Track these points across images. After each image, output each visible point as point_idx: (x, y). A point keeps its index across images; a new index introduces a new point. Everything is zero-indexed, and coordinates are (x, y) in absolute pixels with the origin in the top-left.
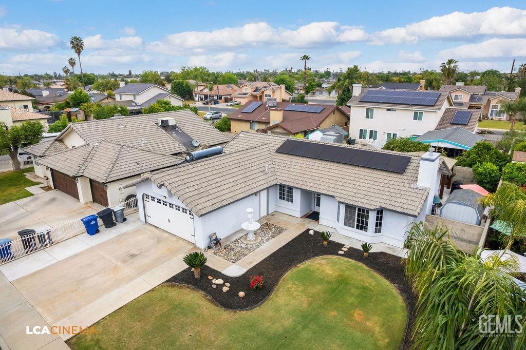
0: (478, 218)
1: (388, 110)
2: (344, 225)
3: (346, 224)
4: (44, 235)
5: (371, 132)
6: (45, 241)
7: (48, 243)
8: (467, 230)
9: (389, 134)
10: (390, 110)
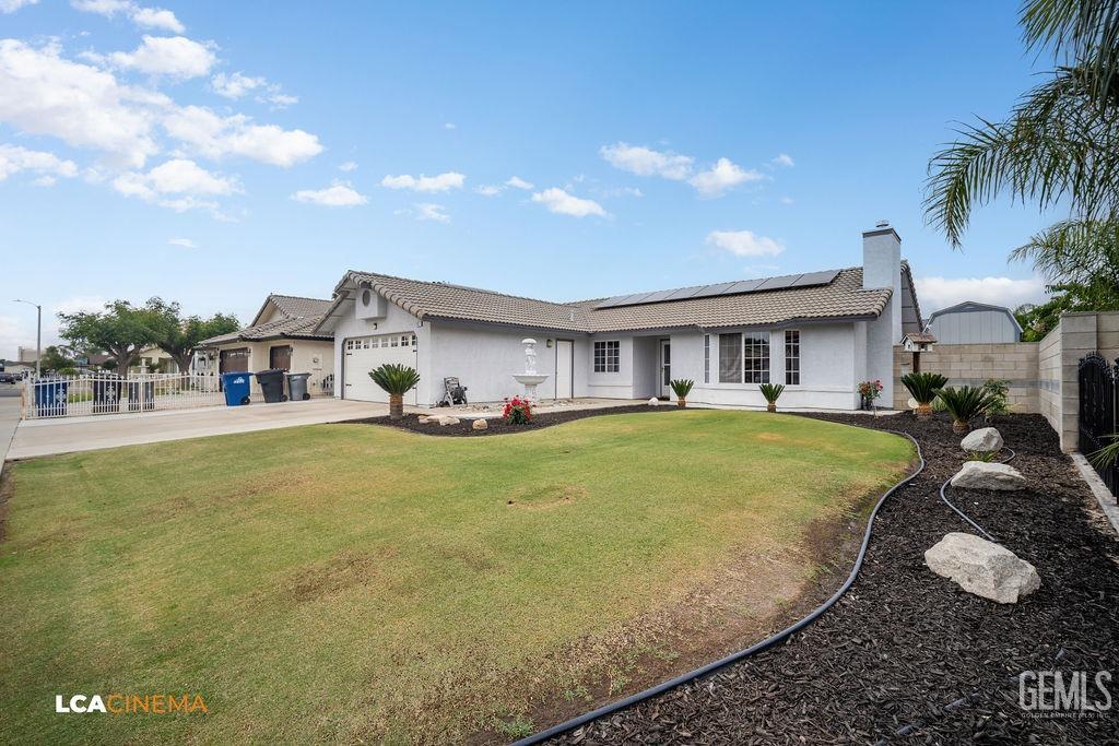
0: (1016, 328)
2: (721, 381)
3: (723, 379)
4: (137, 384)
6: (137, 397)
7: (142, 404)
8: (998, 357)
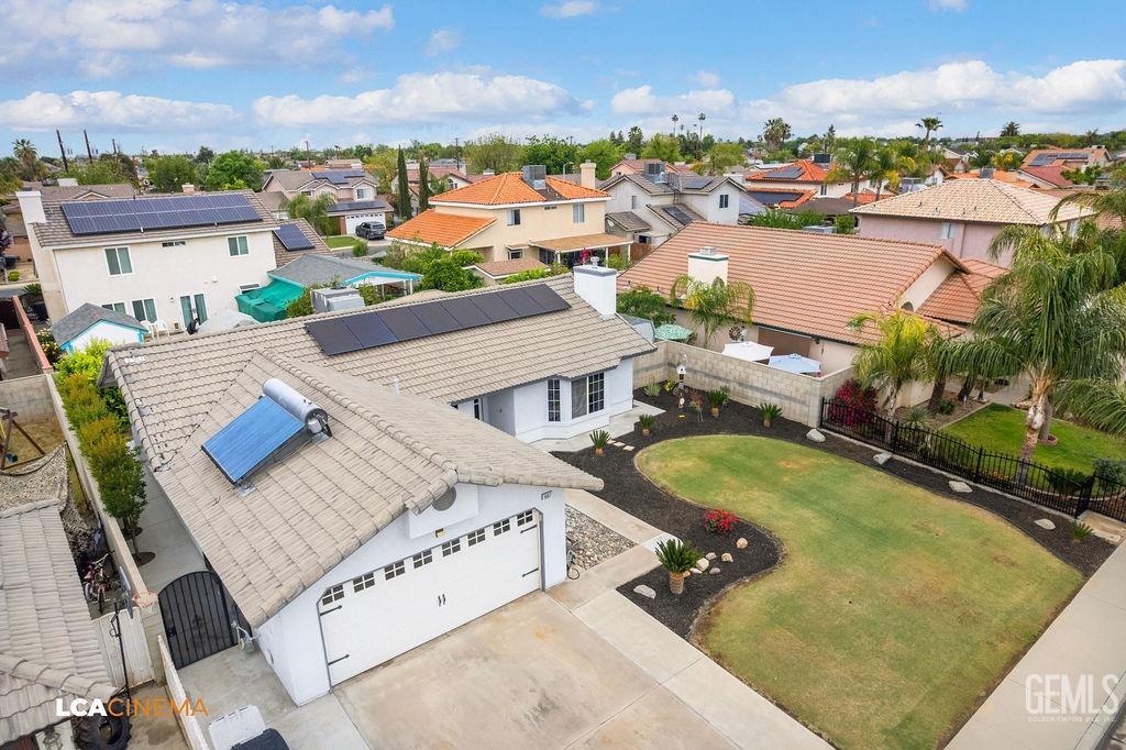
1: (165, 245)
2: (573, 417)
5: (137, 305)
9: (186, 299)
10: (171, 244)
